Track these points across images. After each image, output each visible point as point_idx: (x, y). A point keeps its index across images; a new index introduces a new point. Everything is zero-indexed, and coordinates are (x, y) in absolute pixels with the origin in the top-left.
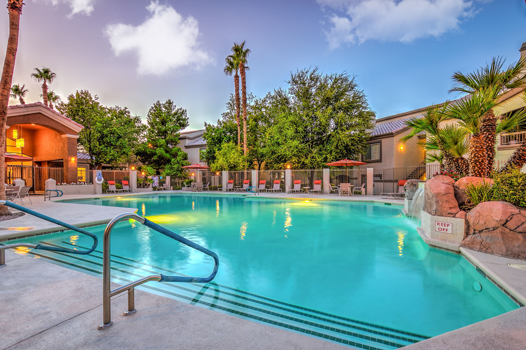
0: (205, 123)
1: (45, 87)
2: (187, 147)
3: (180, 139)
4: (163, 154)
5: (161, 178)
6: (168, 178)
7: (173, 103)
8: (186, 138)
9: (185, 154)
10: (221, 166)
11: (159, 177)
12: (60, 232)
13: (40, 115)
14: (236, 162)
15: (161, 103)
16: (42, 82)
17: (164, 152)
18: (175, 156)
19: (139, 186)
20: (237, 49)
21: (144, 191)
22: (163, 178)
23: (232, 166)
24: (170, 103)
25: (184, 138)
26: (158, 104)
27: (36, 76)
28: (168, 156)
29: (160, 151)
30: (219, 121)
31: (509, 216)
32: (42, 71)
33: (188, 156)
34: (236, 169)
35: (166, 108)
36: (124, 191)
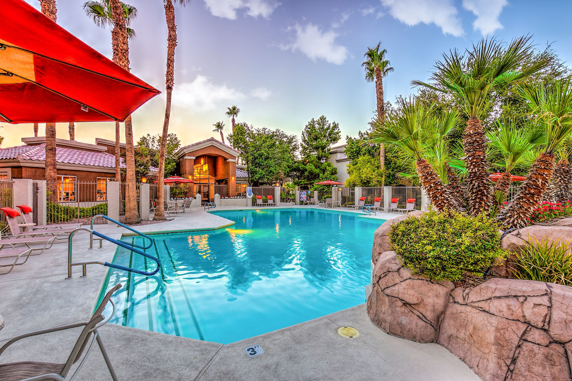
0: (347, 136)
1: (233, 121)
2: (338, 161)
3: (331, 153)
4: (313, 169)
5: (309, 192)
6: (316, 192)
7: (325, 118)
8: (337, 152)
9: (335, 168)
10: (353, 182)
11: (307, 192)
12: (166, 234)
13: (213, 147)
14: (368, 177)
15: (315, 120)
16: (232, 117)
17: (314, 167)
18: (324, 171)
19: (282, 200)
20: (371, 54)
21: (286, 205)
22: (311, 192)
23: (365, 181)
24: (323, 119)
25: (336, 152)
26: (313, 121)
27: (228, 113)
28: (317, 171)
29: (310, 167)
30: (360, 133)
31: (384, 271)
32: (232, 109)
33: (337, 171)
34: (370, 185)
35: (319, 124)
36: (268, 205)
